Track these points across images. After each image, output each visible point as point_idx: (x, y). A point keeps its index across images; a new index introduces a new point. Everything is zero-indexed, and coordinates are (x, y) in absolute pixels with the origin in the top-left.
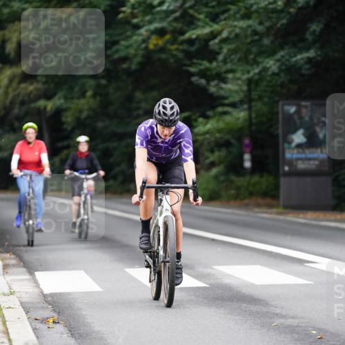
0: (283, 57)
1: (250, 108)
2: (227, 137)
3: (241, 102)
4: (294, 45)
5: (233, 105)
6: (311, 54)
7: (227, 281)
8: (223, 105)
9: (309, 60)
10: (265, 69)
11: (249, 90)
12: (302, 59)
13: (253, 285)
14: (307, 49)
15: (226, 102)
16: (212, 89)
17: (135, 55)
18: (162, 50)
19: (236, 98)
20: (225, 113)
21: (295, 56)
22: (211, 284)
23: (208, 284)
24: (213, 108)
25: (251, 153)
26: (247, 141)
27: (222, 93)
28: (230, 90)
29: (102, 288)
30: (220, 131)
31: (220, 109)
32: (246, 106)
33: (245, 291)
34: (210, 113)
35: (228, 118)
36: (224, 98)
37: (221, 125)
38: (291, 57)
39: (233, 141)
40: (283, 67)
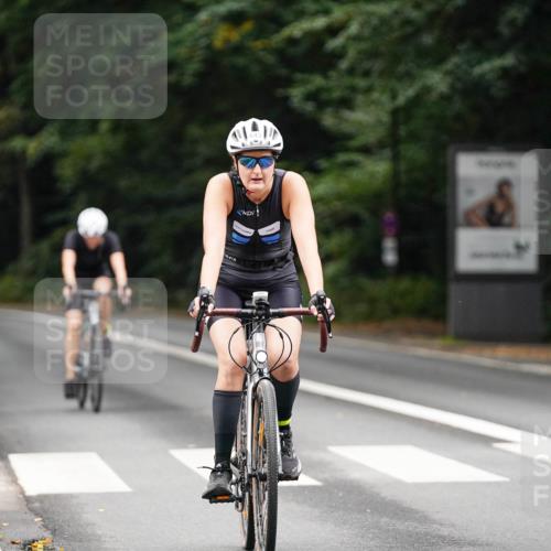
0: (458, 66)
1: (396, 158)
2: (358, 209)
3: (381, 145)
4: (478, 44)
5: (366, 150)
6: (508, 60)
7: (355, 475)
8: (347, 150)
9: (505, 73)
10: (427, 90)
11: (395, 124)
12: (492, 70)
13: (399, 483)
14: (501, 52)
15: (354, 143)
16: (328, 120)
17: (189, 59)
18: (238, 49)
19: (370, 138)
20: (351, 165)
21: (479, 62)
22: (325, 481)
23: (319, 480)
24: (329, 154)
25: (398, 236)
26: (389, 215)
27: (346, 128)
28: (360, 123)
29: (130, 486)
30: (340, 197)
31: (342, 157)
32: (387, 153)
33: (387, 494)
34: (323, 163)
35: (355, 174)
36: (349, 137)
37: (343, 186)
38: (472, 66)
39: (365, 215)
40: (459, 85)
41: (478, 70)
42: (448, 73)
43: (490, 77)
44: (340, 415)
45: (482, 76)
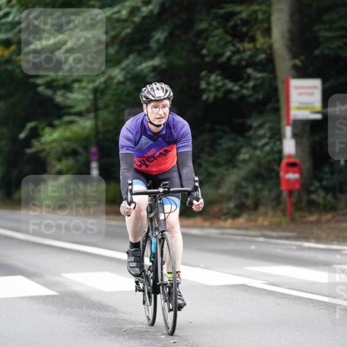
0: (128, 65)
1: (96, 117)
2: (74, 146)
3: (88, 111)
4: (139, 53)
5: (80, 114)
6: (156, 62)
7: (76, 288)
8: (70, 114)
9: (154, 69)
10: (111, 78)
11: (96, 99)
12: (147, 67)
13: (101, 293)
14: (152, 57)
15: (73, 110)
16: (59, 98)
18: (8, 61)
19: (81, 107)
20: (72, 122)
21: (140, 64)
22: (60, 292)
23: (57, 292)
24: (60, 117)
25: (99, 161)
26: (94, 149)
27: (69, 102)
28: (76, 99)
30: (67, 139)
31: (66, 118)
32: (92, 115)
33: (95, 298)
34: (56, 122)
35: (75, 128)
36: (70, 107)
37: (68, 134)
38: (136, 66)
39: (80, 150)
40: (129, 76)
41: (139, 68)
42: (123, 69)
43: (146, 71)
44: (68, 257)
45: (142, 70)
